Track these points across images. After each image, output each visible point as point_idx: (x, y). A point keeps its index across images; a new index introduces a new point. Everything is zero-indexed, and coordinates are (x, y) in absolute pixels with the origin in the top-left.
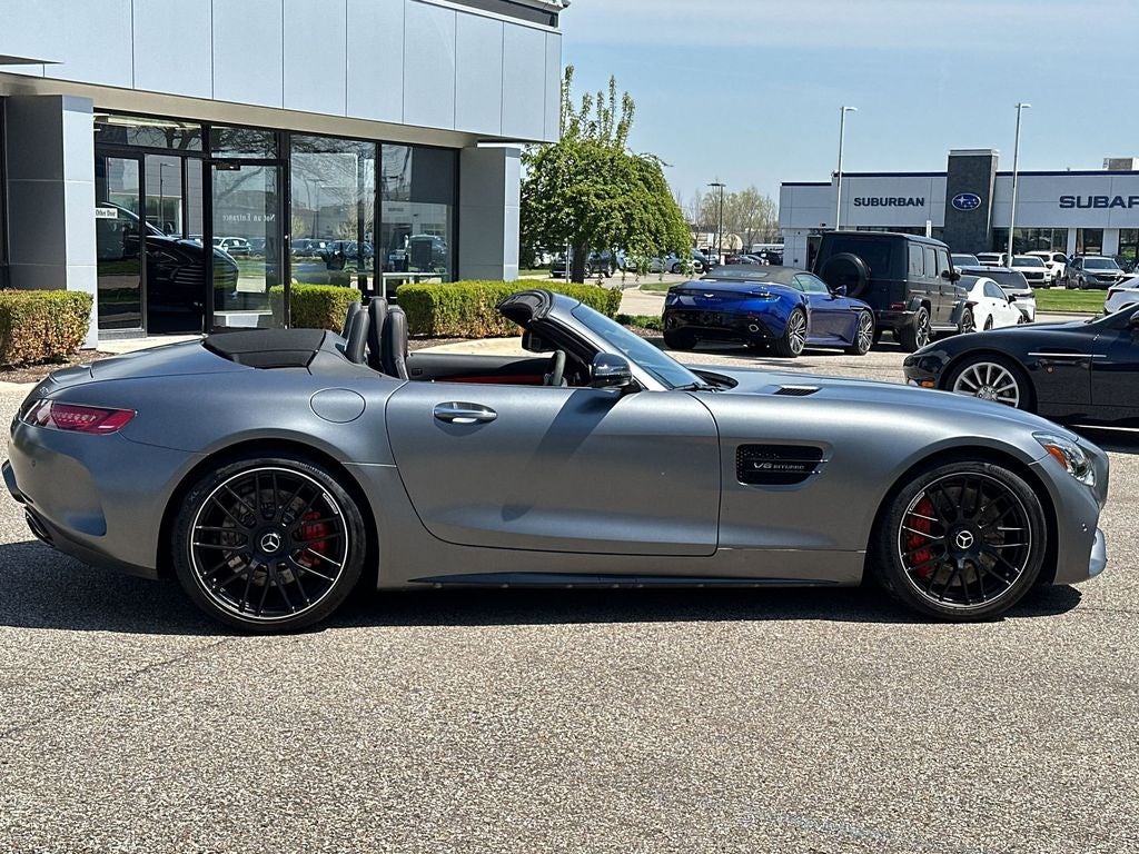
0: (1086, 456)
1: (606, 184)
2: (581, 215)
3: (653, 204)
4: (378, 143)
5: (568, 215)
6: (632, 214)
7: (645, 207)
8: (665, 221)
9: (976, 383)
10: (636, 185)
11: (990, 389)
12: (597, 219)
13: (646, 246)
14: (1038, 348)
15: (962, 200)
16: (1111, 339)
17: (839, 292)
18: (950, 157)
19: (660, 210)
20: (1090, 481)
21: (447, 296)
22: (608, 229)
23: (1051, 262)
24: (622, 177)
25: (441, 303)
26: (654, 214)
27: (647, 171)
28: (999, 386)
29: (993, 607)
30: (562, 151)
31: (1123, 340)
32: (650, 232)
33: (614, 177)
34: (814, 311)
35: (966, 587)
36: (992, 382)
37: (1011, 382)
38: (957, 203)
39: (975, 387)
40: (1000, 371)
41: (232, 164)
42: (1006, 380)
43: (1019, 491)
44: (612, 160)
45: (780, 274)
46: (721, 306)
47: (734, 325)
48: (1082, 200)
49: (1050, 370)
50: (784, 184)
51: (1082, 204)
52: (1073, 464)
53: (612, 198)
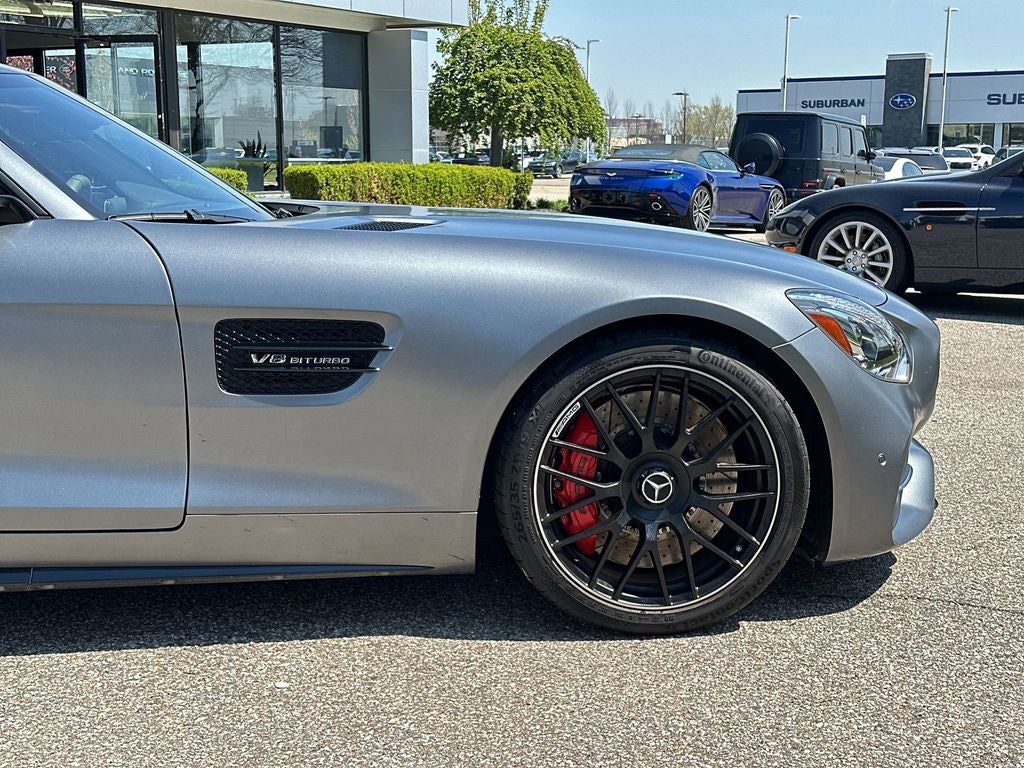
0: (896, 331)
1: (518, 68)
2: (493, 97)
3: (564, 86)
4: (276, 25)
5: (480, 99)
6: (543, 97)
7: (556, 90)
8: (578, 104)
9: (844, 246)
10: (548, 69)
11: (860, 253)
12: (509, 102)
13: (558, 129)
14: (915, 203)
15: (899, 100)
16: (1002, 188)
17: (748, 170)
18: (888, 61)
19: (571, 92)
20: (902, 374)
21: (334, 176)
22: (517, 113)
23: (979, 154)
24: (535, 61)
25: (327, 184)
26: (565, 97)
27: (560, 55)
28: (870, 249)
29: (712, 608)
30: (476, 36)
31: (1015, 189)
32: (563, 115)
33: (526, 60)
34: (721, 189)
35: (660, 572)
36: (862, 244)
37: (884, 244)
38: (894, 103)
39: (843, 251)
40: (871, 232)
41: (102, 41)
42: (879, 242)
43: (755, 397)
44: (524, 44)
45: (685, 152)
46: (625, 184)
47: (637, 204)
48: (1007, 97)
49: (929, 227)
50: (740, 92)
51: (1007, 101)
52: (866, 347)
53: (523, 81)
